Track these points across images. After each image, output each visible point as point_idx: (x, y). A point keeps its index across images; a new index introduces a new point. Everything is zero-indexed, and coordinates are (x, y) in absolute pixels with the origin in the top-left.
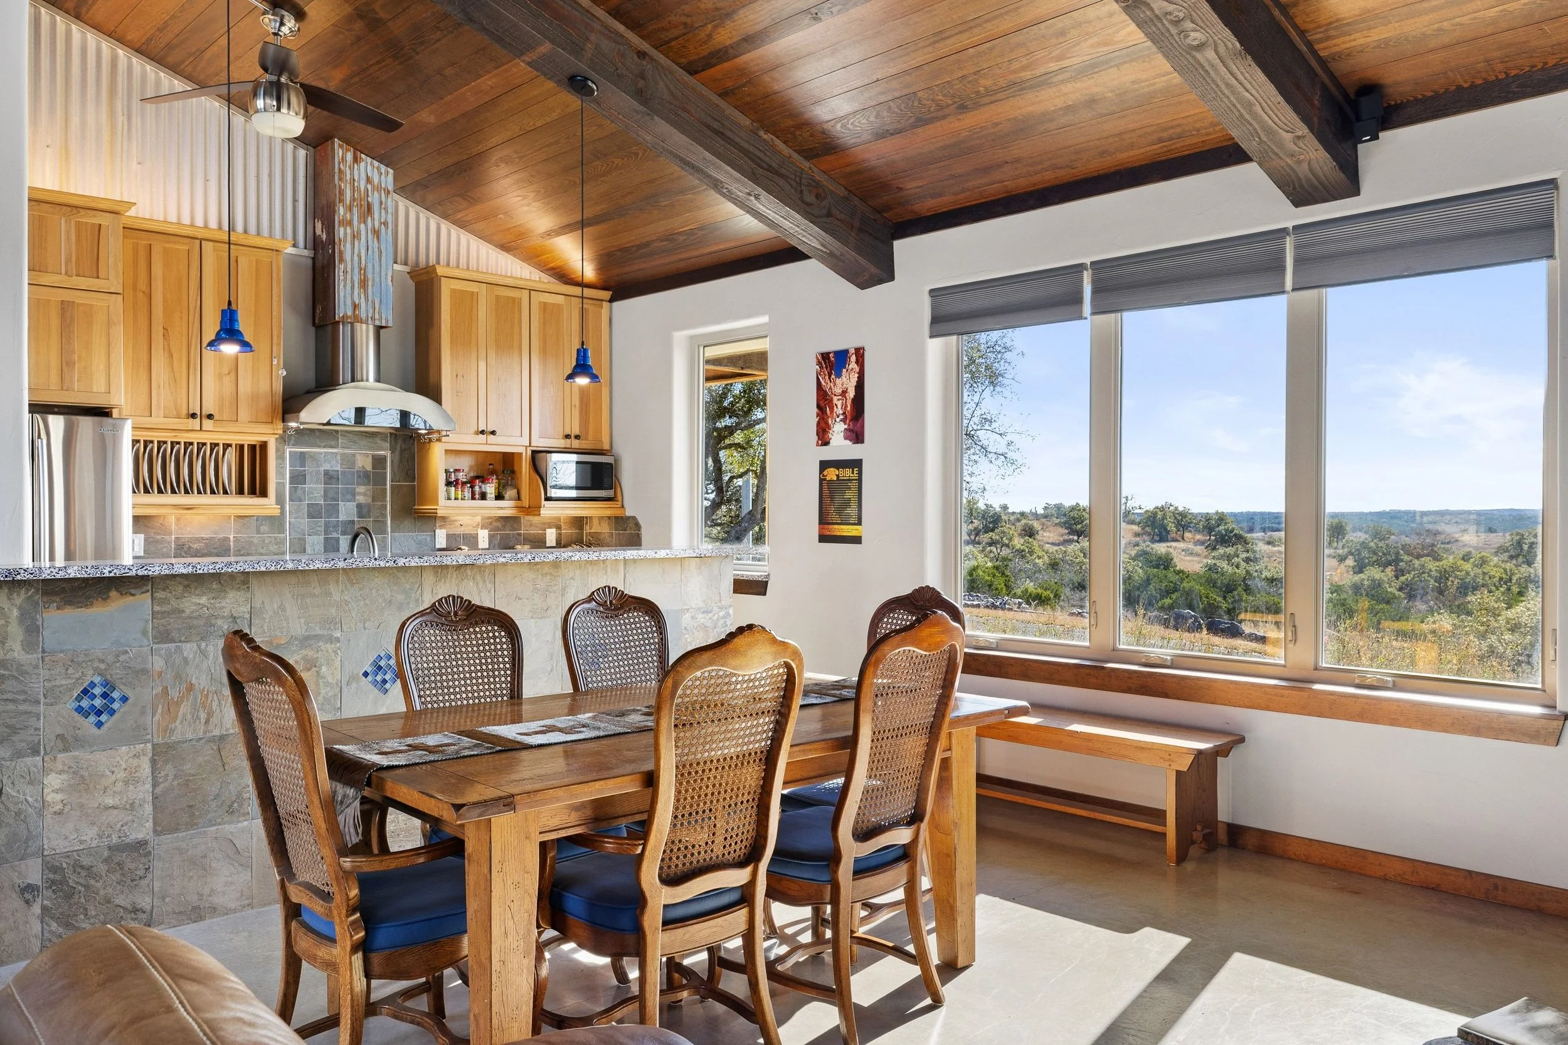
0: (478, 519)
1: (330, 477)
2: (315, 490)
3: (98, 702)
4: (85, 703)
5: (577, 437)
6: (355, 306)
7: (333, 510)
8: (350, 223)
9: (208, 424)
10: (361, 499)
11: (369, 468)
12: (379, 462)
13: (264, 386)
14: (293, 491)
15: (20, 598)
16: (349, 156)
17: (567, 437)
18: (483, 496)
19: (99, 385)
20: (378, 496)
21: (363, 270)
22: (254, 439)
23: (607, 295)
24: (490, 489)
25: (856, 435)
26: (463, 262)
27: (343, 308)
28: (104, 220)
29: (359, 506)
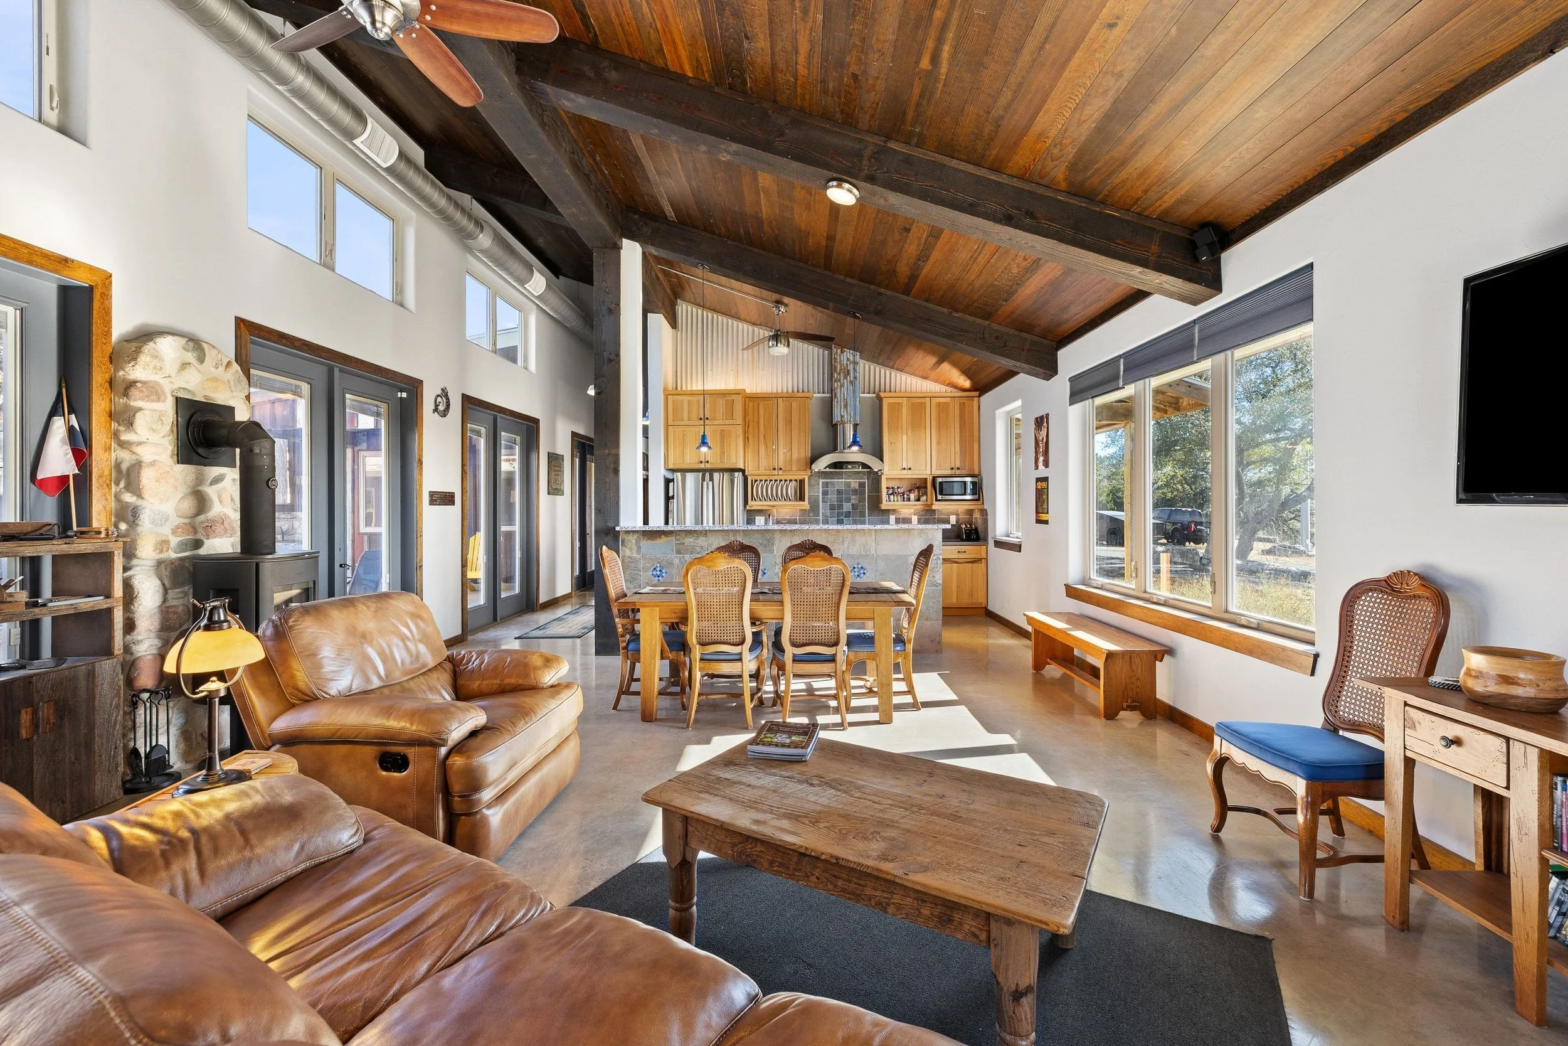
0: (912, 511)
1: (839, 492)
2: (832, 497)
3: (658, 573)
4: (655, 573)
5: (958, 469)
6: (842, 417)
7: (840, 507)
8: (840, 380)
9: (781, 472)
10: (853, 501)
11: (857, 487)
12: (862, 485)
13: (803, 455)
14: (823, 498)
15: (635, 536)
16: (839, 351)
17: (952, 469)
18: (909, 500)
19: (733, 460)
20: (862, 500)
21: (846, 401)
22: (801, 477)
23: (977, 393)
24: (912, 496)
25: (1046, 464)
26: (898, 389)
27: (837, 418)
28: (734, 397)
29: (853, 505)
